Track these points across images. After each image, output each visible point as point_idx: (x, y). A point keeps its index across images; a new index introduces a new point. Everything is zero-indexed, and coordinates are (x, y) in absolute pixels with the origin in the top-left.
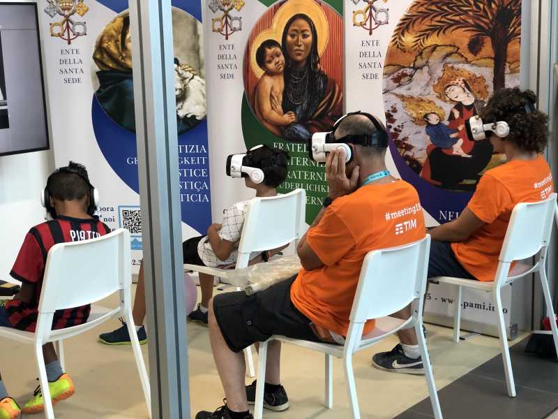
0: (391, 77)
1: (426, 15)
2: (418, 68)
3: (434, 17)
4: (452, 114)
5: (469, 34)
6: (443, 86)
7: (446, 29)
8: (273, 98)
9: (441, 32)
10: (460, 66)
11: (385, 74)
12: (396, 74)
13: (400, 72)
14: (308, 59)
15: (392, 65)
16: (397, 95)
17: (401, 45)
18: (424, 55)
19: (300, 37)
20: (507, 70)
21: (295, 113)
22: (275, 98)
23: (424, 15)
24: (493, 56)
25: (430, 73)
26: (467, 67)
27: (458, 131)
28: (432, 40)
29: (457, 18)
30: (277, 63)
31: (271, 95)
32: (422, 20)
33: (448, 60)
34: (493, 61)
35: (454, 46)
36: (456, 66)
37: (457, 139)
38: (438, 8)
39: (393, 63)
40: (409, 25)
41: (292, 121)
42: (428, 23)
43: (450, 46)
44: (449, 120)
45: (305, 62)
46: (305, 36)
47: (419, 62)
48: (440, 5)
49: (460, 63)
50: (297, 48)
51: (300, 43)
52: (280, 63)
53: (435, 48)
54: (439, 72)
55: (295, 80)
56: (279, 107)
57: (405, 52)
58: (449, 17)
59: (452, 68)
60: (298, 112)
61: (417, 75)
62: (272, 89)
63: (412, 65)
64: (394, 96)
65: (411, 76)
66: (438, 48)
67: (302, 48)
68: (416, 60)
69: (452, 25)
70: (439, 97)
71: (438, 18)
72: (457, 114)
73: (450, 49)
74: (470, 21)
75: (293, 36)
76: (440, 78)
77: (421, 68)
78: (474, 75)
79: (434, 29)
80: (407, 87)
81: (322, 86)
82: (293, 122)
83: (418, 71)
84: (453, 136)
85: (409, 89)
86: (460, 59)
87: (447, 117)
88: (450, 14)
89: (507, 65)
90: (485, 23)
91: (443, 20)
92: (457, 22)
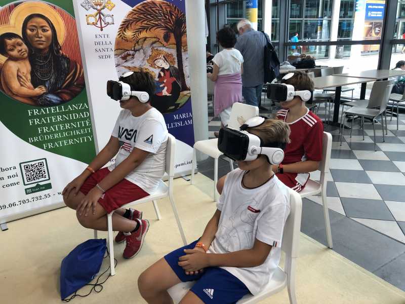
0: (120, 56)
1: (138, 20)
2: (137, 50)
3: (143, 21)
4: (160, 74)
5: (163, 31)
6: (153, 60)
7: (151, 28)
8: (21, 77)
9: (148, 30)
10: (161, 48)
11: (115, 55)
12: (123, 54)
13: (126, 53)
14: (51, 47)
15: (120, 49)
16: (125, 67)
17: (124, 37)
18: (140, 43)
19: (40, 31)
20: (183, 50)
21: (45, 87)
22: (23, 77)
23: (137, 20)
24: (175, 43)
25: (144, 53)
26: (164, 49)
27: (164, 83)
28: (143, 34)
29: (157, 23)
30: (20, 51)
31: (18, 76)
32: (136, 23)
33: (154, 45)
34: (175, 46)
35: (157, 38)
36: (159, 49)
37: (164, 87)
38: (145, 16)
39: (120, 48)
40: (128, 25)
41: (42, 92)
42: (140, 25)
43: (155, 38)
44: (158, 77)
45: (47, 50)
46: (44, 31)
47: (137, 47)
48: (145, 15)
49: (160, 47)
50: (38, 39)
51: (40, 36)
52: (23, 50)
53: (145, 39)
54: (149, 52)
55: (40, 63)
56: (29, 84)
57: (127, 41)
58: (152, 22)
59: (157, 50)
60: (47, 85)
61: (137, 54)
62: (18, 71)
63: (133, 49)
64: (123, 68)
65: (133, 55)
66: (147, 39)
67: (43, 39)
68: (135, 46)
69: (154, 26)
70: (151, 66)
71: (146, 22)
72: (162, 74)
73: (154, 40)
74: (163, 24)
75: (32, 30)
76: (150, 56)
77: (139, 50)
78: (168, 53)
79: (143, 28)
80: (132, 61)
81: (66, 65)
82: (44, 93)
83: (137, 52)
84: (161, 86)
85: (133, 63)
86: (160, 45)
87: (157, 76)
88: (152, 20)
89: (182, 47)
90: (170, 26)
91: (148, 23)
92: (157, 25)
